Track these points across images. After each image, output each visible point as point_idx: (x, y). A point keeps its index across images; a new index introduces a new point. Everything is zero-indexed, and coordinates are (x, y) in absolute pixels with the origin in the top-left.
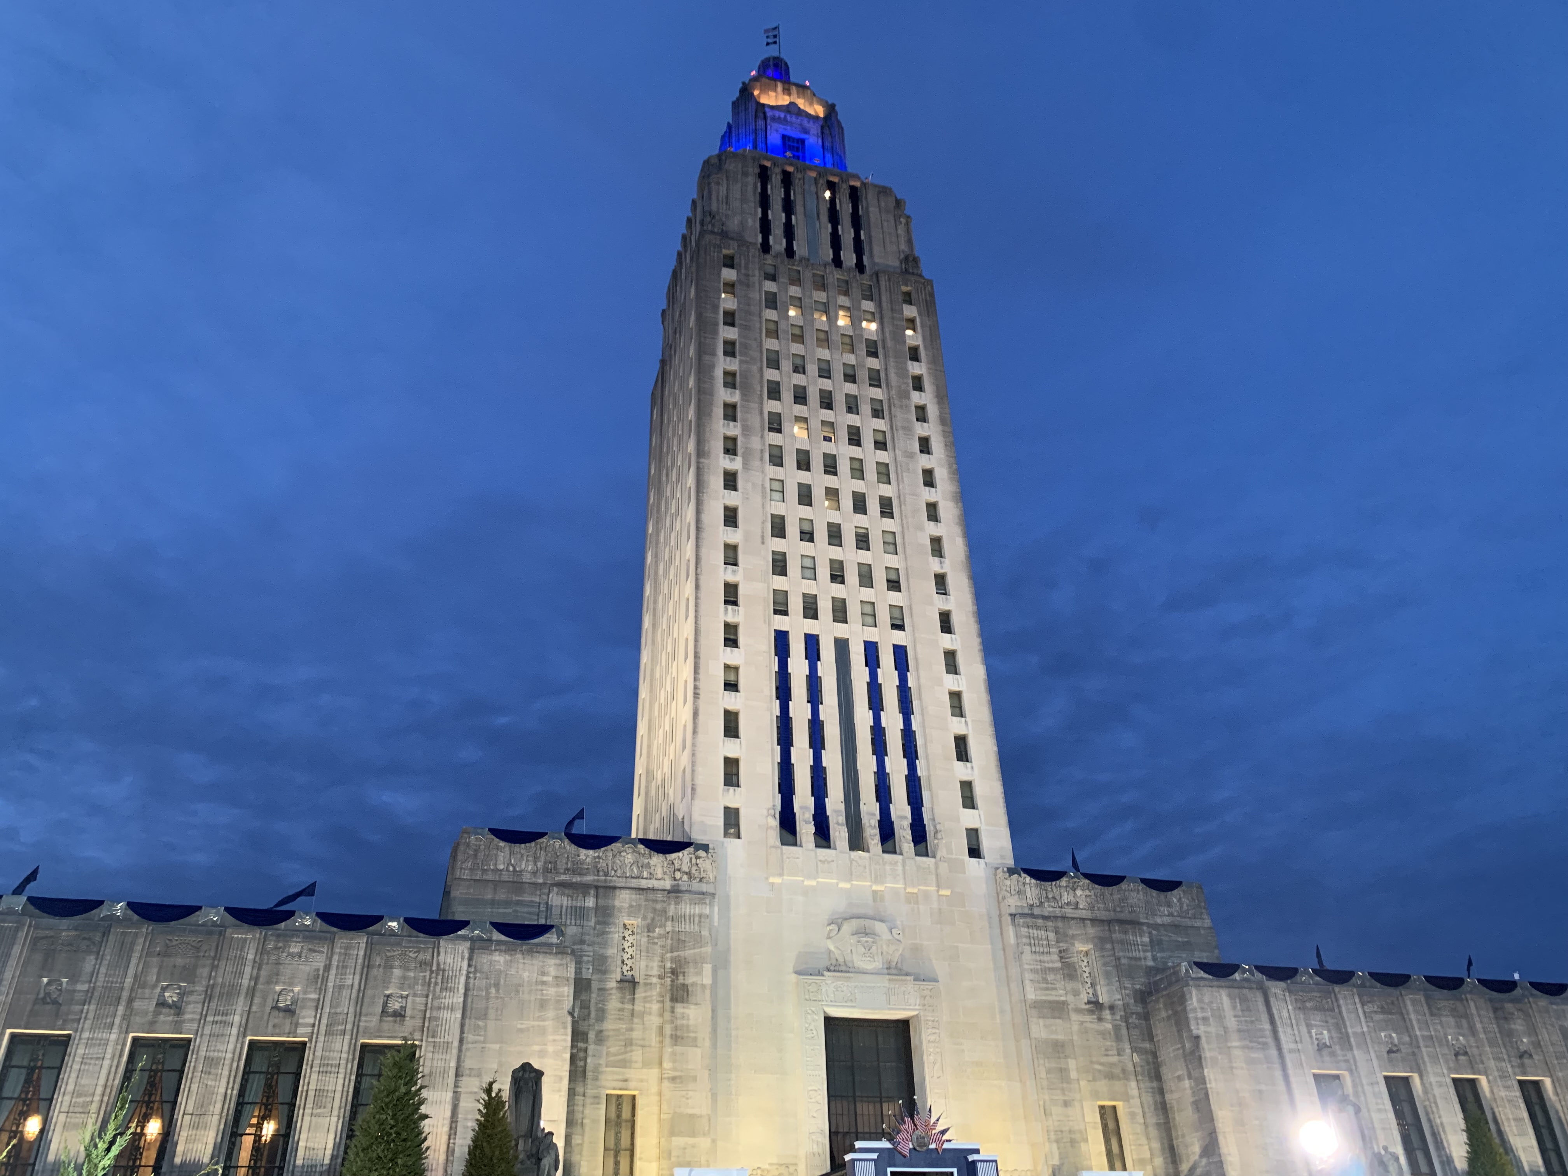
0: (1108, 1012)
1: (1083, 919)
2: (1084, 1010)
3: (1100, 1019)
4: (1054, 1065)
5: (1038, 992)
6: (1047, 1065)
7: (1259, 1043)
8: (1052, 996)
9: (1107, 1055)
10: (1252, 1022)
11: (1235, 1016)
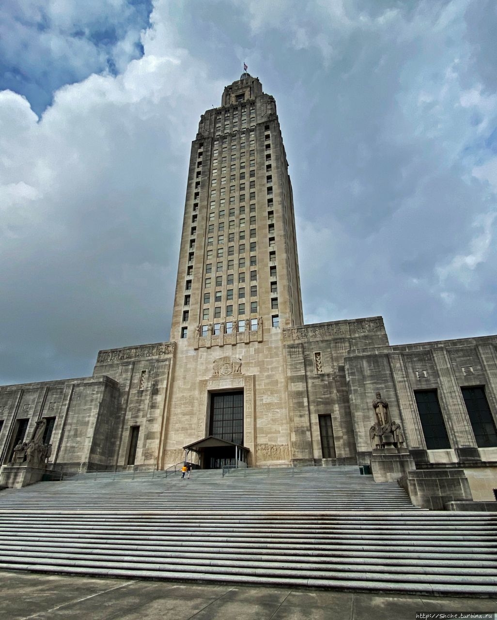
0: (326, 377)
1: (318, 341)
2: (316, 377)
3: (322, 380)
4: (296, 401)
5: (293, 373)
6: (294, 401)
7: (382, 380)
8: (299, 374)
9: (324, 395)
10: (380, 371)
11: (369, 370)
